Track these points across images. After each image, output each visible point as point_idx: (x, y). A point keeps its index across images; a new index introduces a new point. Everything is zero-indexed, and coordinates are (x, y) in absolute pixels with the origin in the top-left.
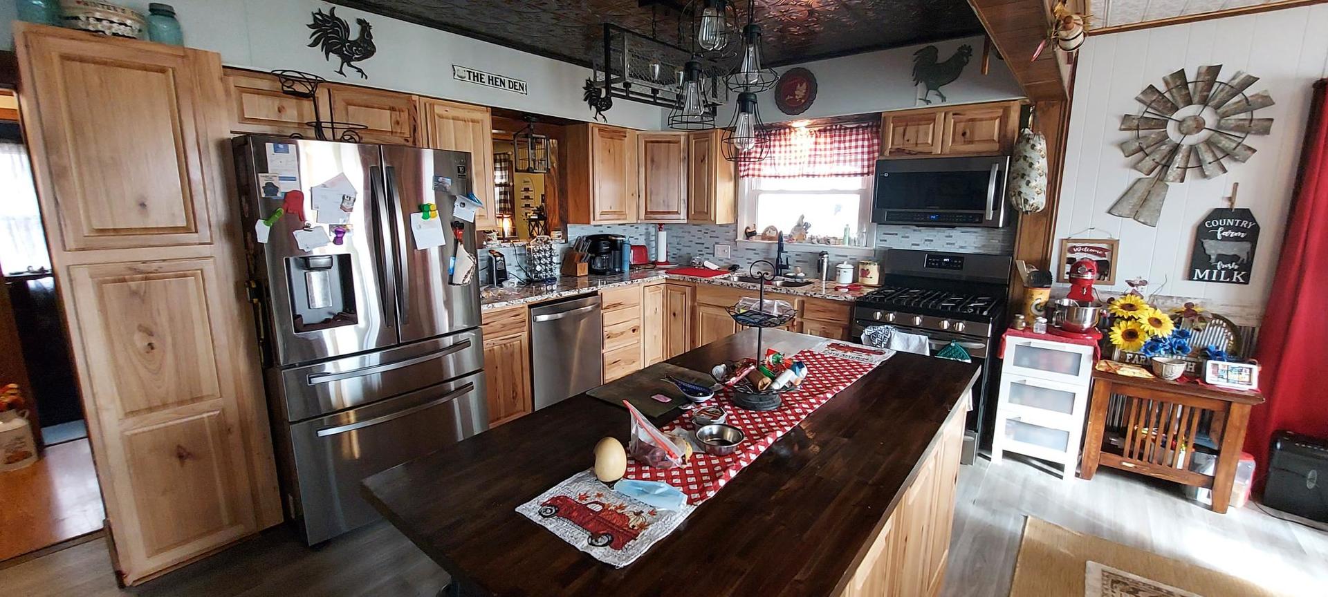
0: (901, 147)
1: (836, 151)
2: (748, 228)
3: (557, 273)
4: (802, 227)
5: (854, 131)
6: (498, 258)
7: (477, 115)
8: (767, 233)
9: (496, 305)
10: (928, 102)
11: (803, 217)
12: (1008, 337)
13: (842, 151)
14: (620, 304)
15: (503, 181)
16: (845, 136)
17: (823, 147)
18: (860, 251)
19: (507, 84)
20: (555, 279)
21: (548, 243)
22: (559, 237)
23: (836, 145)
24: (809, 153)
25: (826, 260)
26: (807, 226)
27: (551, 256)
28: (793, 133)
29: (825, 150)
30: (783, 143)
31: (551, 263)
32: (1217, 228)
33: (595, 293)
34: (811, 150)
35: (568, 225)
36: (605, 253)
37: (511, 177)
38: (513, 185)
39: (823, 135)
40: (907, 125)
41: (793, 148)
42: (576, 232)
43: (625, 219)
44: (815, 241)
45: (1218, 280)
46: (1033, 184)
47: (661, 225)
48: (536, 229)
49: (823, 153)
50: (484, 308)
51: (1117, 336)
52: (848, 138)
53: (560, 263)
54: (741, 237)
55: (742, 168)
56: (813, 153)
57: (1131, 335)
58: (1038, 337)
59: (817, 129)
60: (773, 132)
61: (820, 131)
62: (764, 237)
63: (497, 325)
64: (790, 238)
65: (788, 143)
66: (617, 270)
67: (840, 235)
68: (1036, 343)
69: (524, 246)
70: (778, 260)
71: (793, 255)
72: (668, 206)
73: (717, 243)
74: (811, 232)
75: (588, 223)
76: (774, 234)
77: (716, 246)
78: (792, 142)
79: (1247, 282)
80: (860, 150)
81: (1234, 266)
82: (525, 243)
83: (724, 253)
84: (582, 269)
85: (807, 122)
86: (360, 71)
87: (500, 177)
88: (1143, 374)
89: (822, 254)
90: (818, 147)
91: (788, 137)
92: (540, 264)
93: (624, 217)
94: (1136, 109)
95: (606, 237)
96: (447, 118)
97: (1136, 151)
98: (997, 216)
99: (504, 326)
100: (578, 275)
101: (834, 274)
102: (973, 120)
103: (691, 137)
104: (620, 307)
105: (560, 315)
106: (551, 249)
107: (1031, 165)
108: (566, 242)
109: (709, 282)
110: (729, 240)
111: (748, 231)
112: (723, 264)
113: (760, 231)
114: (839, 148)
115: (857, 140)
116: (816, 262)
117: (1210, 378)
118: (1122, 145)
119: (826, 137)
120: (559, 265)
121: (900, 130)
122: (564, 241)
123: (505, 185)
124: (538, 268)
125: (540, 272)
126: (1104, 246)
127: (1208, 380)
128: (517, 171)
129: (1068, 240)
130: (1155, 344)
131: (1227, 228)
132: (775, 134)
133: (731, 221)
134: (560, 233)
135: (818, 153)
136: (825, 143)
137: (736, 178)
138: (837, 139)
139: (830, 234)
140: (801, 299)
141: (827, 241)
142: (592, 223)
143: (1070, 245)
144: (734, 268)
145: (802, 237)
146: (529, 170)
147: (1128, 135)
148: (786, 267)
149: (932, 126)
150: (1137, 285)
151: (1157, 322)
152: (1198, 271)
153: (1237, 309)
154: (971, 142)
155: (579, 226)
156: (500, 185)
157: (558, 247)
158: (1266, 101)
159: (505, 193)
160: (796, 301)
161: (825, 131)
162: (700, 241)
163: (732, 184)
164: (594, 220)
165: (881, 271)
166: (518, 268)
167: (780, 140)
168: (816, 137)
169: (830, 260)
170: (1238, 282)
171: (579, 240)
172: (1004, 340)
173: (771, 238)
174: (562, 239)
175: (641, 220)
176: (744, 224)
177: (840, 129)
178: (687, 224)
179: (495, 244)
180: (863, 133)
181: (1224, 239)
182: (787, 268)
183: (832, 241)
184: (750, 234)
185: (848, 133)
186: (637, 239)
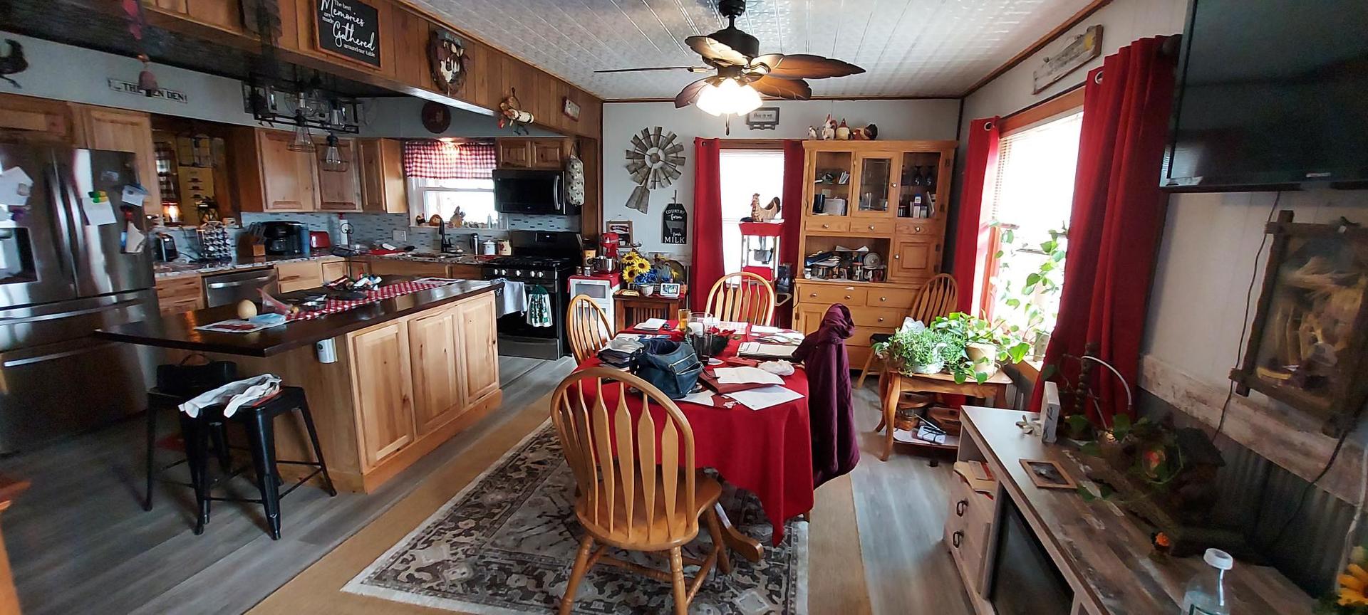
0: (508, 161)
1: (474, 161)
2: (418, 216)
3: (233, 254)
4: (458, 215)
5: (485, 148)
6: (167, 240)
7: (136, 119)
8: (434, 220)
9: (168, 274)
10: (519, 134)
11: (458, 208)
12: (571, 280)
13: (478, 161)
14: (298, 277)
15: (164, 170)
16: (479, 150)
17: (465, 157)
18: (497, 233)
19: (165, 94)
20: (231, 258)
21: (220, 228)
22: (232, 222)
23: (474, 157)
24: (455, 161)
25: (476, 239)
26: (463, 215)
27: (224, 239)
28: (443, 146)
29: (467, 159)
30: (437, 152)
31: (225, 244)
32: (670, 214)
33: (271, 267)
34: (457, 159)
35: (242, 213)
36: (282, 237)
37: (173, 167)
38: (177, 175)
39: (464, 148)
40: (510, 148)
41: (445, 157)
42: (249, 219)
43: (301, 208)
44: (468, 226)
45: (674, 243)
46: (574, 188)
47: (341, 214)
48: (207, 216)
49: (466, 161)
50: (157, 276)
51: (626, 276)
52: (481, 152)
53: (235, 246)
54: (413, 224)
55: (408, 169)
56: (459, 161)
57: (631, 274)
58: (588, 278)
59: (460, 144)
60: (429, 143)
61: (461, 145)
62: (431, 223)
63: (171, 290)
64: (450, 224)
65: (441, 152)
66: (296, 251)
67: (485, 222)
68: (584, 282)
69: (194, 230)
70: (442, 241)
71: (455, 237)
72: (343, 198)
73: (395, 229)
74: (467, 219)
75: (262, 211)
76: (438, 221)
77: (394, 231)
78: (444, 152)
79: (685, 243)
80: (489, 161)
81: (679, 235)
82: (195, 227)
83: (401, 237)
84: (259, 250)
85: (450, 139)
86: (13, 82)
87: (160, 167)
88: (636, 294)
89: (473, 235)
90: (462, 157)
91: (440, 148)
92: (212, 245)
93: (299, 206)
94: (632, 147)
95: (282, 224)
96: (104, 121)
97: (634, 170)
98: (562, 207)
99: (177, 291)
100: (255, 255)
101: (482, 247)
102: (545, 148)
103: (360, 142)
104: (298, 279)
105: (235, 284)
106: (223, 233)
107: (573, 177)
108: (241, 227)
109: (381, 258)
110: (403, 226)
111: (419, 219)
112: (399, 246)
113: (428, 219)
114: (476, 159)
115: (486, 154)
116: (469, 241)
117: (662, 292)
118: (627, 167)
119: (467, 150)
120: (234, 248)
121: (507, 150)
122: (238, 227)
123: (166, 174)
124: (211, 249)
125: (213, 252)
126: (626, 225)
127: (661, 294)
128: (181, 165)
129: (610, 222)
130: (640, 278)
131: (675, 214)
132: (430, 146)
133: (403, 211)
134: (232, 220)
135: (463, 161)
136: (467, 155)
137: (405, 177)
138: (474, 152)
139: (479, 221)
140: (450, 266)
141: (476, 225)
142: (265, 211)
143: (611, 225)
144: (410, 249)
145: (459, 224)
146: (194, 165)
147: (630, 161)
148: (450, 245)
149: (524, 149)
150: (636, 247)
151: (642, 266)
152: (666, 238)
153: (682, 258)
154: (547, 161)
155: (253, 215)
156: (161, 174)
157: (231, 231)
158: (681, 148)
159: (168, 183)
160: (447, 267)
161: (465, 146)
162: (379, 228)
163: (401, 182)
164: (267, 208)
165: (511, 245)
166: (189, 250)
167: (435, 150)
168: (460, 150)
169: (480, 239)
170: (682, 243)
171: (253, 226)
172: (569, 281)
173: (436, 225)
174: (236, 224)
175: (318, 209)
176: (415, 213)
177: (475, 146)
178: (363, 213)
179: (160, 227)
180: (491, 150)
181: (675, 220)
182: (451, 247)
183: (479, 226)
184: (420, 221)
185: (481, 148)
186: (319, 226)
